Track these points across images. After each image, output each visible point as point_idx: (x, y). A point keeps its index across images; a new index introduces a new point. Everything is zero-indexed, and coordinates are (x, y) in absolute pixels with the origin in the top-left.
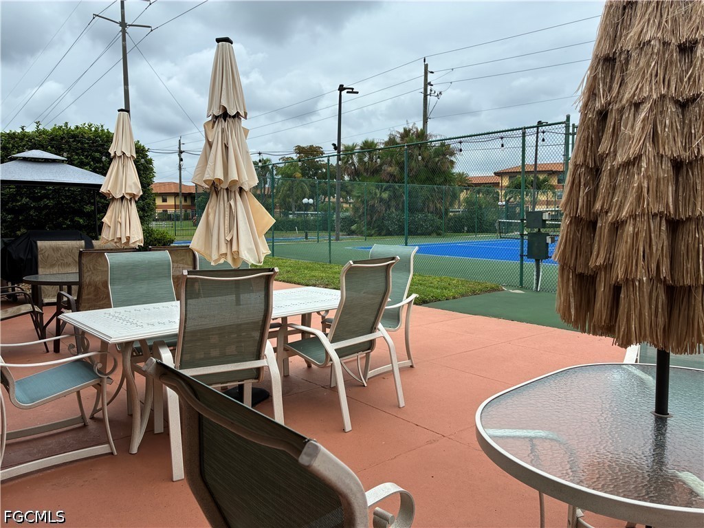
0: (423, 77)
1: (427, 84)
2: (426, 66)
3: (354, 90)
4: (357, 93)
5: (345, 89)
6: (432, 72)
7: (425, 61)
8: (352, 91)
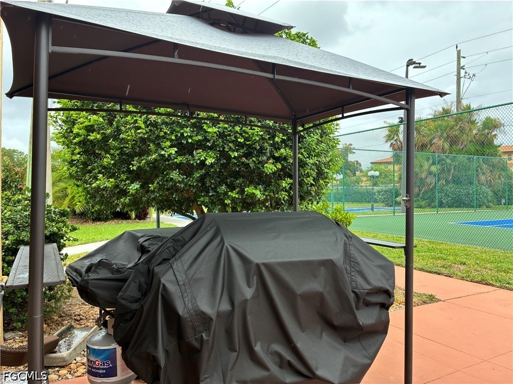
0: (456, 62)
1: (460, 68)
2: (459, 52)
3: (421, 65)
4: (424, 67)
5: (414, 63)
6: (464, 57)
7: (457, 48)
8: (419, 66)
